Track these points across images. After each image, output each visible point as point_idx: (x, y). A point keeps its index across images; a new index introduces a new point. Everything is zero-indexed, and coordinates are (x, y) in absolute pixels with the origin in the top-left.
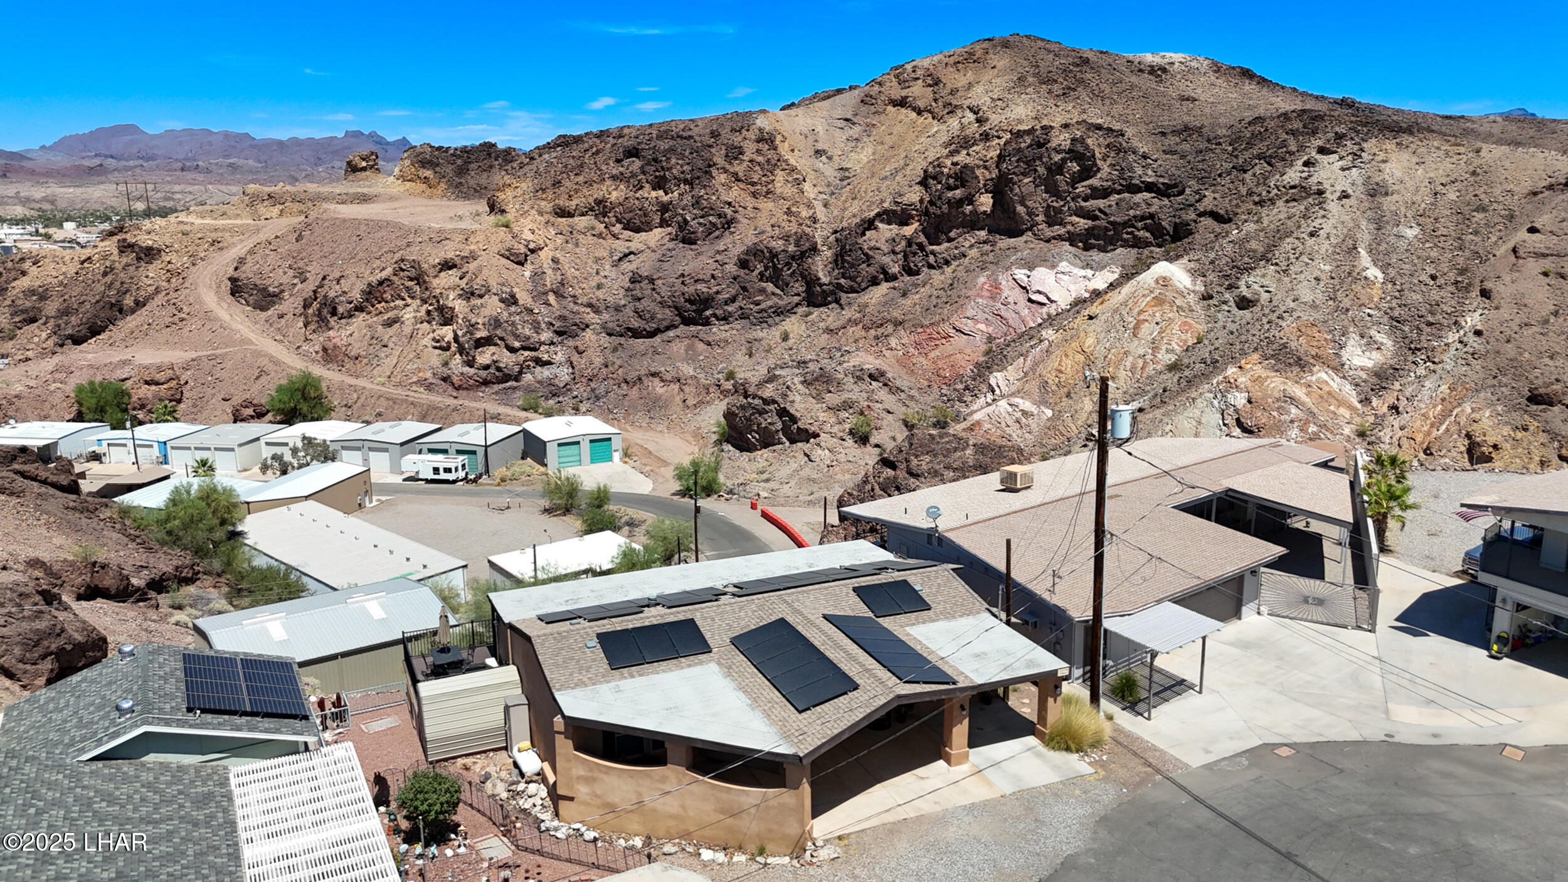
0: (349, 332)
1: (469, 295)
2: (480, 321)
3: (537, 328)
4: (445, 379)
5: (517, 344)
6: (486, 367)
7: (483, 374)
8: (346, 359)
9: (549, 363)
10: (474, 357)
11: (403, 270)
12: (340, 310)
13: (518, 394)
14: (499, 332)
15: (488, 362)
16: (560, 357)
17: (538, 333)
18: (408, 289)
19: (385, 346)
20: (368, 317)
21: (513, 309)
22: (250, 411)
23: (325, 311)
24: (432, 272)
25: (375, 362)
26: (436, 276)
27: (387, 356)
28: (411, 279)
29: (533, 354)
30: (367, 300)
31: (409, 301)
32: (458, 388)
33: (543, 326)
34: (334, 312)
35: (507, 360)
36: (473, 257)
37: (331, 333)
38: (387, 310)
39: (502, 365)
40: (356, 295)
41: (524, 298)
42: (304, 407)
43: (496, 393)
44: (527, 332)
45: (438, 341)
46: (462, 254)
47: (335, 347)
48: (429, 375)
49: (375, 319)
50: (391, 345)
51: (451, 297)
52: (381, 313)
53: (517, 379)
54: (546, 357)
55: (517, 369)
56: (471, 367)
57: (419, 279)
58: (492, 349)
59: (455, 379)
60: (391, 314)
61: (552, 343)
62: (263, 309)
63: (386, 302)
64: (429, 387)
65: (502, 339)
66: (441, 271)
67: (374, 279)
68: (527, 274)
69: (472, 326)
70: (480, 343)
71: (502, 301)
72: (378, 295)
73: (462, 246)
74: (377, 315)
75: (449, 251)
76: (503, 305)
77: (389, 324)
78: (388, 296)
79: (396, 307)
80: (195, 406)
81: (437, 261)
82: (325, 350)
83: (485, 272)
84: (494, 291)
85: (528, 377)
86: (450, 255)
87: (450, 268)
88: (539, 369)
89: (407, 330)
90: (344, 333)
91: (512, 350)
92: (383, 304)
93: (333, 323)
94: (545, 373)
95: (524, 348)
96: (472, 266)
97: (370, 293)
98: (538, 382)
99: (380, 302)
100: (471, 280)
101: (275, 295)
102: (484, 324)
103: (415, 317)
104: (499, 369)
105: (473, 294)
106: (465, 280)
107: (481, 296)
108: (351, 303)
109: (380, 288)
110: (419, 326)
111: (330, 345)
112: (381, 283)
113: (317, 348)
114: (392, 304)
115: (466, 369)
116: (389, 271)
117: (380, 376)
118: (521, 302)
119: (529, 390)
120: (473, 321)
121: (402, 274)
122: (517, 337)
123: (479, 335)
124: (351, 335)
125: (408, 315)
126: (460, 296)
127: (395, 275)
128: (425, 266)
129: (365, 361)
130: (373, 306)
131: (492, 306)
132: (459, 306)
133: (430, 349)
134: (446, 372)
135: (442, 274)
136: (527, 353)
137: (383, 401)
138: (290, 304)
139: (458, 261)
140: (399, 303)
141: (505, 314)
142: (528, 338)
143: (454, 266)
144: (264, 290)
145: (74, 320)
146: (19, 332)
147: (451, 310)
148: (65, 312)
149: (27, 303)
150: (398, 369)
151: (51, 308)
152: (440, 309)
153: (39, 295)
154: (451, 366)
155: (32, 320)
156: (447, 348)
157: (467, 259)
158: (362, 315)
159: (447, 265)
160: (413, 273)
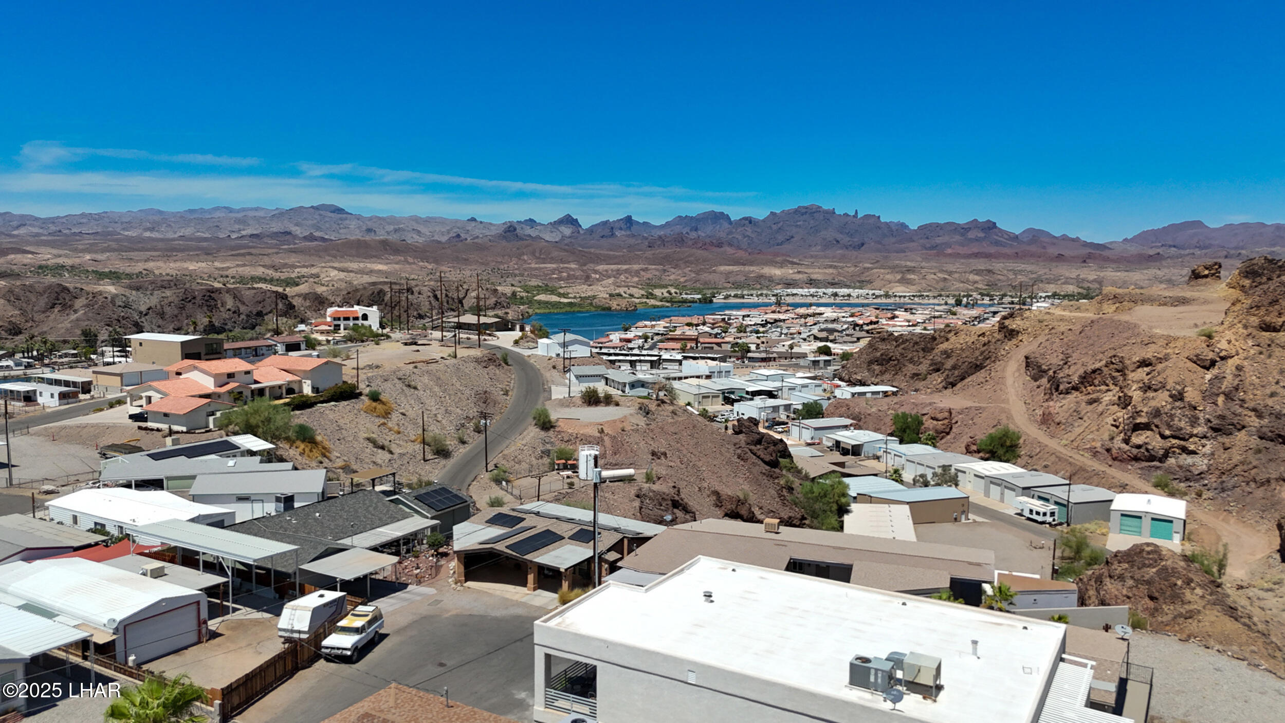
0: (1061, 404)
1: (1147, 388)
2: (1145, 410)
3: (1194, 421)
4: (1108, 450)
5: (1167, 433)
6: (1139, 447)
7: (1135, 451)
8: (1053, 424)
9: (1194, 453)
10: (1130, 437)
11: (1113, 363)
12: (1061, 387)
13: (1159, 472)
14: (1156, 421)
15: (1141, 443)
16: (1207, 449)
17: (1193, 426)
18: (1113, 378)
19: (1080, 418)
20: (1079, 395)
21: (1178, 404)
22: (974, 448)
23: (1054, 388)
24: (1131, 367)
25: (1069, 429)
26: (1133, 371)
27: (1079, 426)
28: (1118, 371)
29: (1182, 443)
30: (1082, 383)
31: (1112, 387)
32: (1115, 459)
33: (1202, 421)
34: (1057, 389)
35: (1156, 443)
36: (1166, 358)
37: (1051, 403)
38: (1094, 392)
39: (1150, 447)
40: (1075, 379)
41: (1192, 395)
42: (1001, 452)
43: (1142, 469)
44: (1182, 424)
45: (1115, 421)
46: (1159, 356)
47: (1050, 413)
48: (1098, 445)
49: (1083, 397)
50: (1085, 418)
51: (1134, 388)
52: (1089, 393)
53: (1160, 461)
54: (1192, 447)
55: (1161, 452)
56: (1127, 444)
57: (1122, 370)
58: (1149, 433)
59: (1114, 451)
60: (1094, 396)
61: (1205, 437)
62: (1034, 380)
63: (1095, 386)
64: (1095, 453)
65: (1157, 426)
66: (1139, 367)
67: (1090, 368)
68: (1208, 376)
69: (1137, 413)
70: (1137, 427)
71: (1171, 396)
72: (1090, 380)
73: (1161, 349)
74: (1086, 395)
75: (1149, 353)
76: (1170, 400)
77: (1091, 402)
78: (1096, 382)
79: (1100, 391)
80: (954, 438)
81: (1137, 359)
82: (1044, 414)
83: (1168, 372)
84: (1168, 388)
85: (1171, 461)
86: (1149, 356)
87: (1147, 366)
88: (1184, 455)
89: (1101, 408)
90: (1058, 405)
91: (1163, 437)
92: (1092, 387)
93: (1055, 397)
94: (1189, 460)
95: (1174, 437)
96: (1160, 367)
97: (1084, 378)
98: (1180, 467)
99: (1091, 386)
100: (1153, 377)
101: (1044, 372)
102: (1147, 413)
103: (1110, 400)
104: (1147, 450)
105: (1150, 388)
106: (1149, 376)
107: (1156, 390)
108: (1070, 383)
109: (1093, 375)
110: (1110, 407)
111: (1047, 413)
112: (1094, 371)
113: (1041, 413)
114: (1098, 388)
115: (1124, 446)
116: (1104, 362)
117: (1067, 440)
118: (1187, 399)
119: (1169, 471)
120: (1139, 409)
121: (1112, 366)
122: (1169, 427)
123: (1138, 420)
124: (1062, 407)
125: (1107, 398)
126: (1141, 388)
127: (1106, 366)
128: (1127, 362)
129: (1063, 427)
130: (1085, 387)
131: (1161, 399)
132: (1136, 395)
133: (1109, 426)
134: (1109, 444)
135: (1140, 370)
136: (1174, 441)
137: (1053, 458)
138: (1046, 379)
139: (1154, 360)
140: (1104, 388)
141: (1169, 407)
142: (1181, 429)
143: (1150, 364)
144: (1040, 367)
145: (956, 373)
146: (929, 376)
147: (1131, 397)
148: (954, 367)
149: (939, 359)
150: (1081, 437)
151: (949, 363)
152: (1125, 395)
153: (947, 354)
154: (1115, 441)
155: (938, 370)
156: (1117, 427)
157: (1160, 360)
158: (1075, 394)
159: (1144, 363)
160: (1119, 367)
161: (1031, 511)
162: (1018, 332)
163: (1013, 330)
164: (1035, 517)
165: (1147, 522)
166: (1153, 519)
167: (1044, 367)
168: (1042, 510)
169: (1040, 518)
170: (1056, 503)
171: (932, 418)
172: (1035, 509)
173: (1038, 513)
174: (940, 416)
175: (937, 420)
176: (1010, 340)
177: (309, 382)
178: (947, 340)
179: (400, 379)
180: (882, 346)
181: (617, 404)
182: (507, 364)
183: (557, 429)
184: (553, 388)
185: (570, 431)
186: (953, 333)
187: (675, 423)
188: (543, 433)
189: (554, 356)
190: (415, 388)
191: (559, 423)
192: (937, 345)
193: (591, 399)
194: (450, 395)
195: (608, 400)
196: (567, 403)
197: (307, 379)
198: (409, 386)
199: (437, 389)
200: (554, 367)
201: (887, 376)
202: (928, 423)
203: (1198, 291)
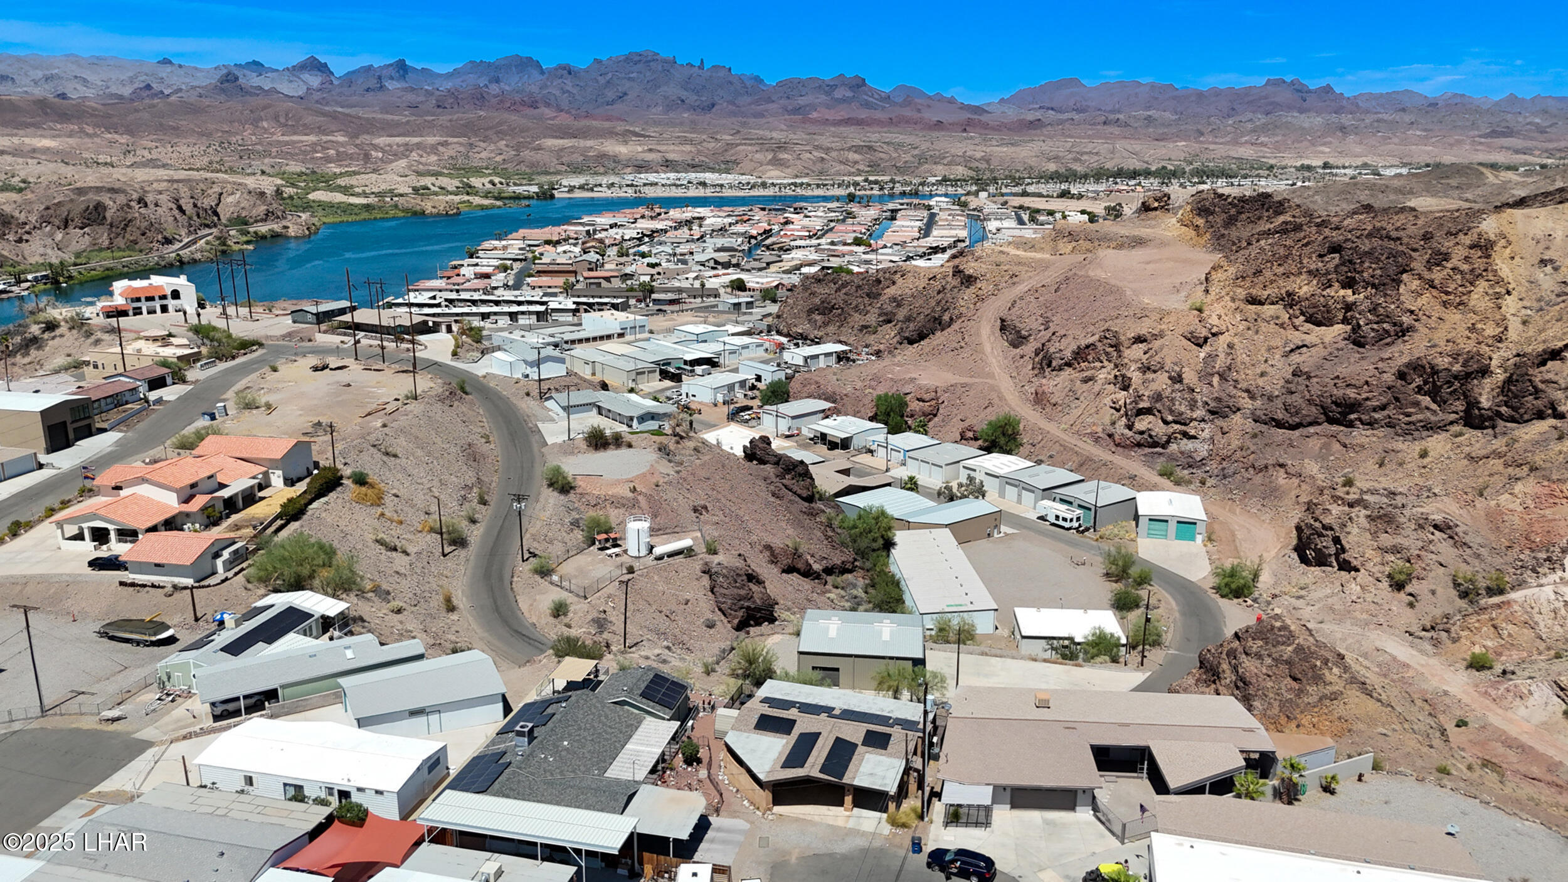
0: (1056, 382)
1: (1146, 369)
2: (1146, 394)
3: (1193, 405)
4: (1110, 436)
5: (1170, 418)
6: (1142, 433)
7: (1138, 437)
8: (1048, 405)
9: (1194, 437)
10: (1133, 423)
11: (1106, 338)
12: (1054, 364)
13: (1162, 459)
14: (1158, 406)
15: (1144, 429)
16: (1206, 434)
17: (1192, 410)
18: (1107, 354)
19: (1077, 399)
20: (1073, 372)
21: (1177, 386)
22: (970, 434)
23: (1044, 362)
24: (1126, 343)
25: (1066, 411)
26: (1128, 347)
27: (1076, 407)
28: (1112, 346)
29: (1183, 428)
30: (1075, 359)
31: (1106, 363)
32: (1118, 445)
33: (1200, 404)
34: (1049, 365)
35: (1160, 430)
36: (1161, 335)
37: (1044, 381)
38: (1088, 369)
39: (1153, 434)
40: (1068, 354)
41: (1190, 377)
42: (1002, 441)
43: (1145, 455)
44: (1183, 409)
45: (1114, 403)
46: (1154, 331)
47: (1043, 392)
48: (1100, 429)
49: (1078, 375)
50: (1082, 398)
51: (1133, 368)
52: (1083, 370)
53: (1164, 447)
54: (1192, 432)
55: (1165, 439)
56: (1130, 429)
57: (1116, 346)
58: (1151, 417)
59: (1117, 437)
60: (1088, 373)
61: (1203, 420)
62: (1015, 346)
63: (1089, 362)
64: (1097, 440)
65: (1159, 411)
66: (1134, 343)
67: (1083, 343)
68: (1202, 355)
69: (1138, 396)
70: (1140, 412)
71: (1170, 378)
72: (1084, 355)
73: (1155, 324)
74: (1080, 372)
75: (1143, 329)
76: (1170, 382)
77: (1086, 380)
78: (1090, 358)
79: (1094, 368)
81: (1132, 335)
82: (1037, 394)
83: (1165, 351)
84: (1167, 368)
85: (1173, 447)
86: (1144, 331)
87: (1142, 342)
88: (1185, 440)
89: (1097, 388)
90: (1052, 383)
91: (1166, 422)
92: (1086, 364)
93: (1047, 373)
94: (1188, 445)
95: (1176, 422)
96: (1156, 344)
97: (1078, 353)
98: (1182, 453)
99: (1084, 362)
100: (1151, 357)
101: (1025, 338)
102: (1148, 396)
103: (1106, 379)
104: (1150, 436)
105: (1149, 369)
106: (1147, 356)
107: (1155, 372)
108: (1063, 359)
109: (1086, 351)
110: (1107, 386)
111: (1040, 391)
112: (1087, 347)
113: (1033, 390)
114: (1092, 365)
115: (1127, 431)
116: (1097, 337)
117: (1066, 423)
118: (1185, 381)
119: (1172, 458)
120: (1140, 392)
121: (1105, 341)
122: (1171, 412)
123: (1140, 405)
124: (1056, 385)
125: (1102, 375)
126: (1140, 368)
127: (1100, 341)
128: (1122, 338)
129: (1060, 408)
130: (1078, 364)
131: (1161, 382)
132: (1136, 377)
133: (1107, 408)
134: (1111, 430)
135: (1135, 346)
136: (1177, 427)
137: (1057, 447)
138: (1029, 348)
139: (1149, 337)
140: (1098, 364)
141: (1169, 390)
142: (1181, 414)
143: (1145, 341)
144: (1019, 332)
145: (912, 326)
146: (880, 329)
147: (1130, 379)
148: (908, 319)
149: (889, 309)
150: (1080, 420)
151: (901, 314)
152: (1123, 376)
153: (898, 302)
154: (1117, 426)
155: (889, 321)
156: (1118, 410)
157: (1155, 337)
158: (1068, 370)
159: (1139, 340)
160: (1113, 342)
161: (1057, 517)
162: (976, 278)
163: (970, 276)
164: (1061, 523)
165: (1172, 525)
166: (1179, 522)
167: (1023, 332)
168: (1069, 516)
169: (1067, 525)
170: (1080, 506)
171: (918, 399)
172: (1062, 515)
173: (1065, 519)
174: (926, 397)
175: (924, 401)
176: (968, 287)
177: (280, 472)
178: (894, 283)
179: (374, 446)
180: (823, 290)
181: (630, 446)
182: (466, 393)
183: (578, 491)
184: (540, 425)
185: (596, 492)
186: (898, 275)
187: (703, 465)
188: (562, 497)
189: (520, 376)
190: (395, 456)
191: (580, 482)
192: (883, 289)
193: (598, 441)
194: (437, 458)
195: (617, 441)
196: (569, 447)
197: (277, 468)
198: (387, 454)
199: (419, 453)
200: (528, 394)
201: (831, 329)
202: (915, 406)
203: (1150, 227)
